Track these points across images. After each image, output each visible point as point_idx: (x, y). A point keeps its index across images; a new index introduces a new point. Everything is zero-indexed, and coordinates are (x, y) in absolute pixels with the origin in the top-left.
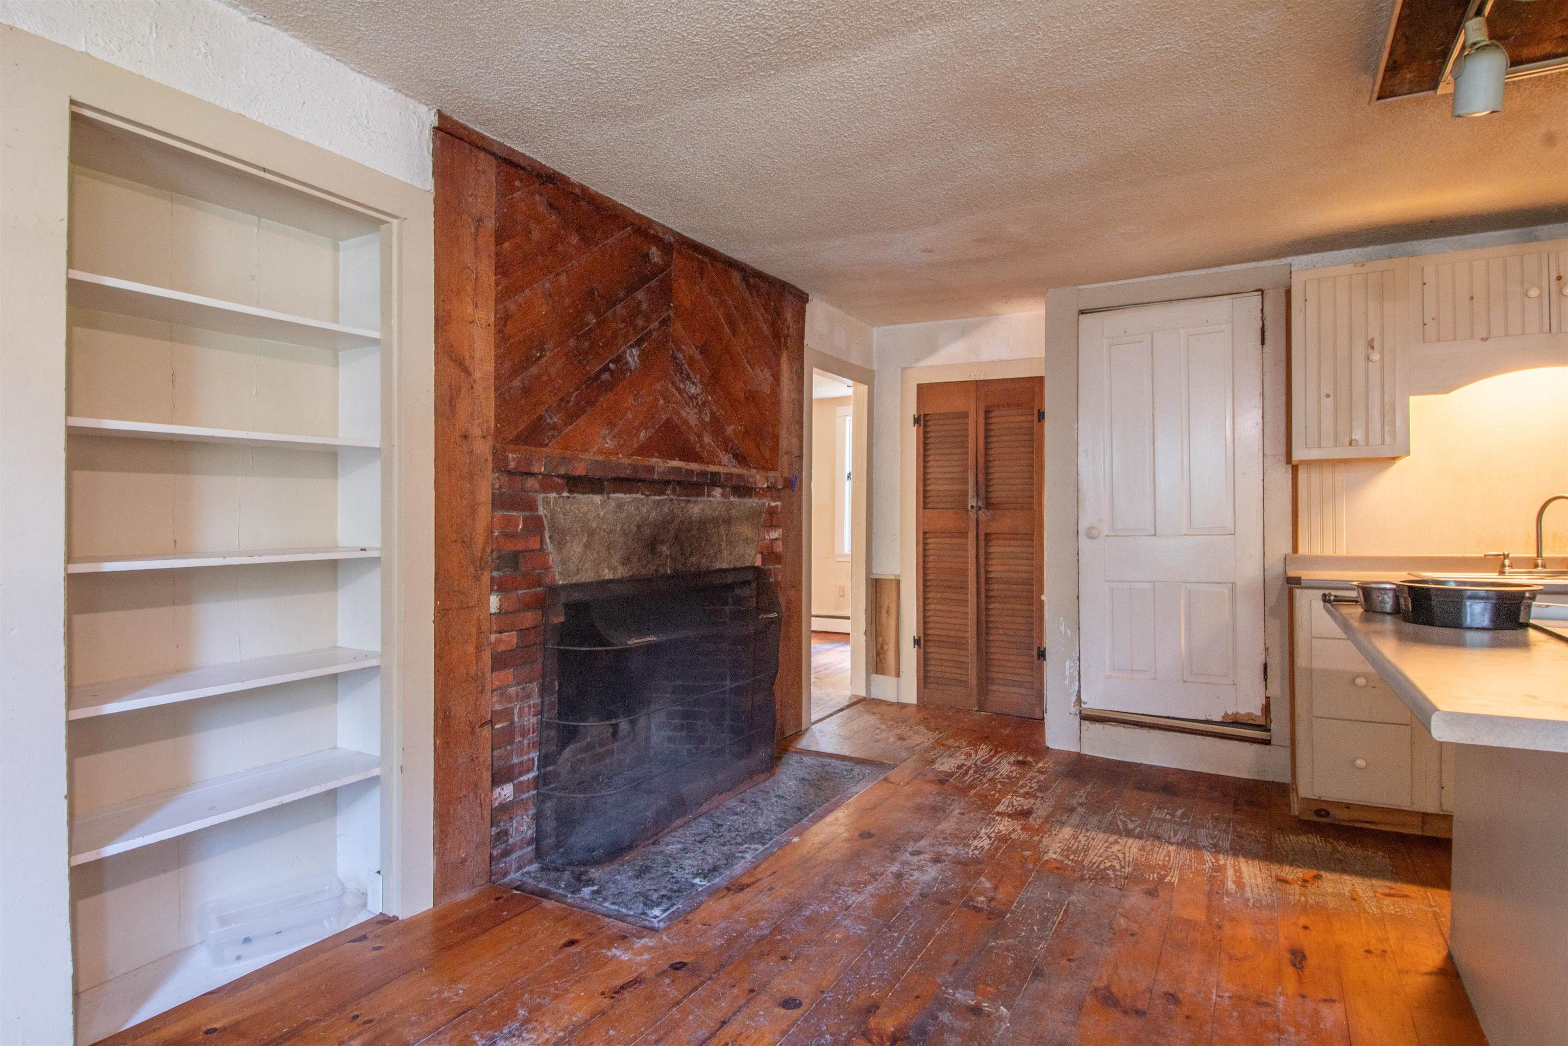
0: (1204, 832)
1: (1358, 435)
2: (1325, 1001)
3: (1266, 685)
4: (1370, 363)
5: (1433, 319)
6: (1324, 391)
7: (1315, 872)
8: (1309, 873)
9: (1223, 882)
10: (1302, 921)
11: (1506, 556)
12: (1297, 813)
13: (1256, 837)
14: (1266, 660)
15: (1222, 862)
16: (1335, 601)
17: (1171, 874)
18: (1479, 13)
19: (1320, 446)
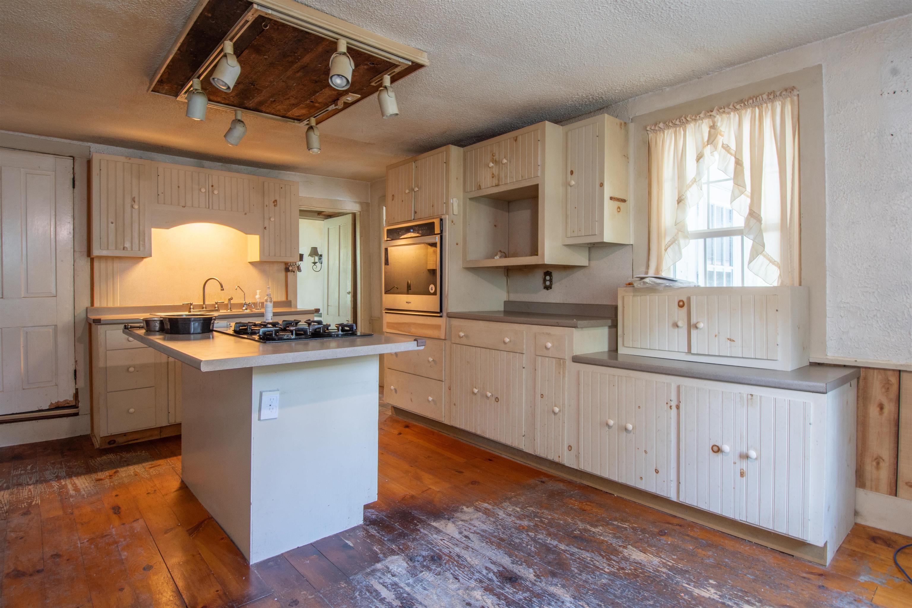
0: (48, 472)
1: (127, 245)
2: (134, 521)
3: (76, 382)
4: (133, 210)
5: (162, 193)
6: (110, 220)
7: (115, 470)
8: (112, 472)
9: (67, 493)
10: (114, 493)
11: (191, 304)
12: (98, 447)
13: (79, 465)
14: (75, 368)
15: (63, 483)
16: (131, 328)
17: (35, 499)
18: (199, 77)
19: (108, 249)
